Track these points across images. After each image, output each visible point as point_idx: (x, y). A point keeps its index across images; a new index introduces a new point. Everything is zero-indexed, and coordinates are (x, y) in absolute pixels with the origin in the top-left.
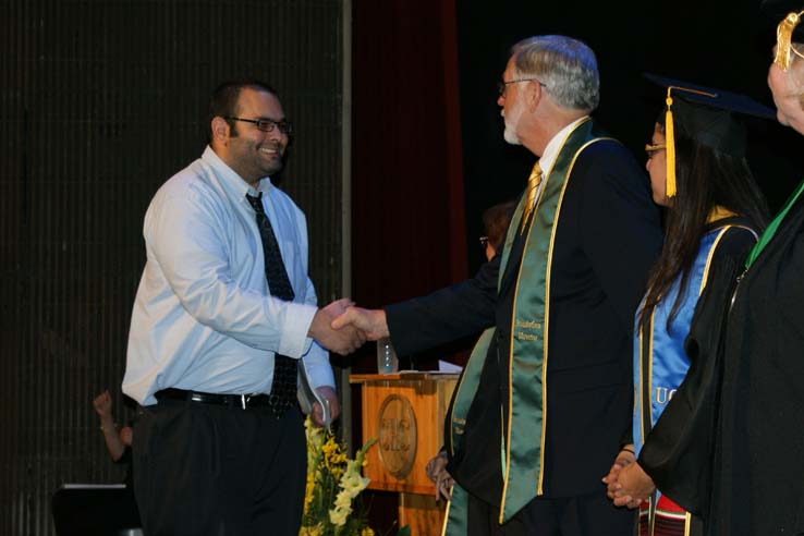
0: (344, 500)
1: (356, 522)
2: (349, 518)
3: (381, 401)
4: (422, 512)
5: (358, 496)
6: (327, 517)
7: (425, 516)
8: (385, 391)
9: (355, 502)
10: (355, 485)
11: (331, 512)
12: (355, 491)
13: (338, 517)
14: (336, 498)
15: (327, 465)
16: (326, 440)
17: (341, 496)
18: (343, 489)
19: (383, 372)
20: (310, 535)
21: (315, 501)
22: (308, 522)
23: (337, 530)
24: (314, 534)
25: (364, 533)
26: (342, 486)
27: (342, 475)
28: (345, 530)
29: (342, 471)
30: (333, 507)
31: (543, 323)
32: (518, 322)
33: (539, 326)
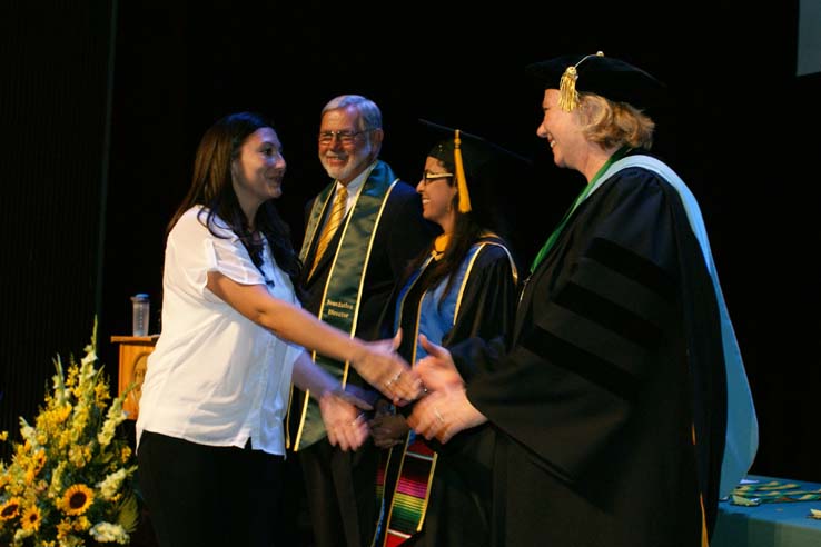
0: (109, 427)
1: (116, 442)
2: (112, 440)
3: (134, 357)
5: (121, 425)
6: (96, 438)
8: (138, 350)
9: (118, 429)
10: (118, 416)
11: (99, 435)
12: (119, 420)
13: (104, 439)
14: (102, 425)
16: (98, 383)
17: (107, 423)
18: (108, 419)
19: (137, 336)
20: (83, 452)
21: (87, 427)
22: (82, 441)
23: (103, 448)
24: (87, 452)
25: (124, 450)
26: (108, 416)
27: (106, 411)
28: (109, 448)
29: (105, 405)
30: (101, 431)
31: (355, 305)
32: (329, 302)
33: (351, 307)
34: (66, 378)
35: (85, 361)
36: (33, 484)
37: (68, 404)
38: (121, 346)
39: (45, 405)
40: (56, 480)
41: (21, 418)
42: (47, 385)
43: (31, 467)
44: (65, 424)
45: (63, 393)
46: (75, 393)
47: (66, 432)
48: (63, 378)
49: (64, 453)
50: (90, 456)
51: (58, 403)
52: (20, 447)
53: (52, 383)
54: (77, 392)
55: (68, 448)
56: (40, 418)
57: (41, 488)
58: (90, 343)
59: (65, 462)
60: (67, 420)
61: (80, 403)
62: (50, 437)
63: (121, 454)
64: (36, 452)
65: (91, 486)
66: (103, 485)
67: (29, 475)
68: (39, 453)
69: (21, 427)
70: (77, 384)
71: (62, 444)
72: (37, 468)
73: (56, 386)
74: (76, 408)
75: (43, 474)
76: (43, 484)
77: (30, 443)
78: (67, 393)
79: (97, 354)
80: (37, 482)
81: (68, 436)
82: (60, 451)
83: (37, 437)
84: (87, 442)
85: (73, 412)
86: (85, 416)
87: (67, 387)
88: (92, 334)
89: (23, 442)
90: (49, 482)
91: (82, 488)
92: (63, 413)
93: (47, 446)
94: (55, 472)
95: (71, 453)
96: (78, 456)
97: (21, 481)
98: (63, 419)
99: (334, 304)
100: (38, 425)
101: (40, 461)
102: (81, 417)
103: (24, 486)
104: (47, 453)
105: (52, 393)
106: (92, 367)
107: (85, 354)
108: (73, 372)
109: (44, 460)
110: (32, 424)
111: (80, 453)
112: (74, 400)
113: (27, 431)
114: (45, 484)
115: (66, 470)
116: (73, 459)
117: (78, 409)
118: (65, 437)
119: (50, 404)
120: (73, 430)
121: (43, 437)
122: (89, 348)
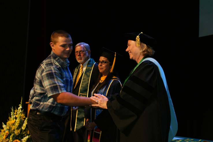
6: (21, 128)
13: (23, 128)
16: (22, 114)
17: (24, 124)
20: (18, 131)
21: (19, 125)
22: (18, 129)
23: (23, 130)
24: (19, 131)
26: (24, 122)
27: (24, 120)
28: (25, 130)
29: (24, 119)
30: (23, 126)
31: (87, 94)
32: (80, 94)
33: (86, 94)
34: (14, 113)
35: (19, 108)
36: (5, 139)
37: (14, 119)
38: (28, 105)
39: (9, 119)
40: (11, 139)
41: (3, 123)
42: (9, 114)
43: (5, 135)
44: (14, 124)
45: (13, 116)
47: (14, 126)
48: (13, 113)
49: (13, 131)
50: (20, 132)
51: (12, 119)
52: (2, 130)
53: (11, 114)
54: (17, 116)
55: (14, 130)
56: (8, 123)
57: (7, 140)
58: (20, 104)
59: (13, 134)
60: (14, 123)
61: (17, 119)
62: (10, 127)
63: (27, 132)
64: (6, 131)
65: (20, 140)
66: (23, 140)
67: (4, 137)
68: (7, 132)
69: (3, 125)
70: (17, 114)
71: (13, 129)
72: (6, 135)
73: (12, 115)
75: (8, 137)
76: (8, 139)
77: (5, 129)
78: (14, 116)
79: (22, 106)
80: (6, 139)
81: (14, 127)
82: (12, 131)
83: (7, 127)
84: (19, 129)
85: (16, 121)
86: (18, 122)
87: (14, 115)
88: (21, 101)
89: (3, 129)
90: (9, 139)
91: (17, 140)
92: (13, 122)
93: (9, 130)
94: (11, 136)
95: (15, 132)
96: (17, 132)
97: (2, 139)
98: (13, 123)
99: (82, 94)
100: (7, 125)
101: (7, 134)
103: (3, 140)
104: (9, 132)
105: (11, 117)
106: (20, 110)
107: (19, 107)
108: (16, 111)
109: (8, 133)
110: (6, 124)
112: (16, 118)
113: (4, 126)
114: (8, 140)
115: (14, 136)
116: (15, 133)
117: (17, 120)
118: (13, 127)
119: (10, 119)
120: (16, 126)
121: (8, 128)
122: (20, 105)
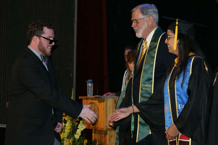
0: (79, 132)
1: (81, 138)
4: (99, 135)
5: (83, 131)
7: (100, 136)
8: (89, 101)
9: (82, 132)
10: (82, 128)
11: (75, 135)
12: (82, 129)
13: (77, 136)
14: (76, 131)
15: (74, 122)
17: (78, 131)
18: (78, 129)
20: (69, 142)
21: (70, 132)
22: (68, 137)
23: (76, 140)
24: (71, 141)
25: (84, 141)
26: (78, 127)
27: (78, 125)
28: (79, 140)
29: (77, 123)
30: (76, 133)
32: (142, 85)
33: (151, 86)
46: (66, 119)
50: (72, 143)
55: (64, 140)
63: (83, 142)
74: (66, 125)
81: (64, 135)
84: (70, 138)
99: (144, 85)
102: (68, 128)
111: (68, 142)
117: (67, 125)
118: (62, 136)
120: (65, 133)
